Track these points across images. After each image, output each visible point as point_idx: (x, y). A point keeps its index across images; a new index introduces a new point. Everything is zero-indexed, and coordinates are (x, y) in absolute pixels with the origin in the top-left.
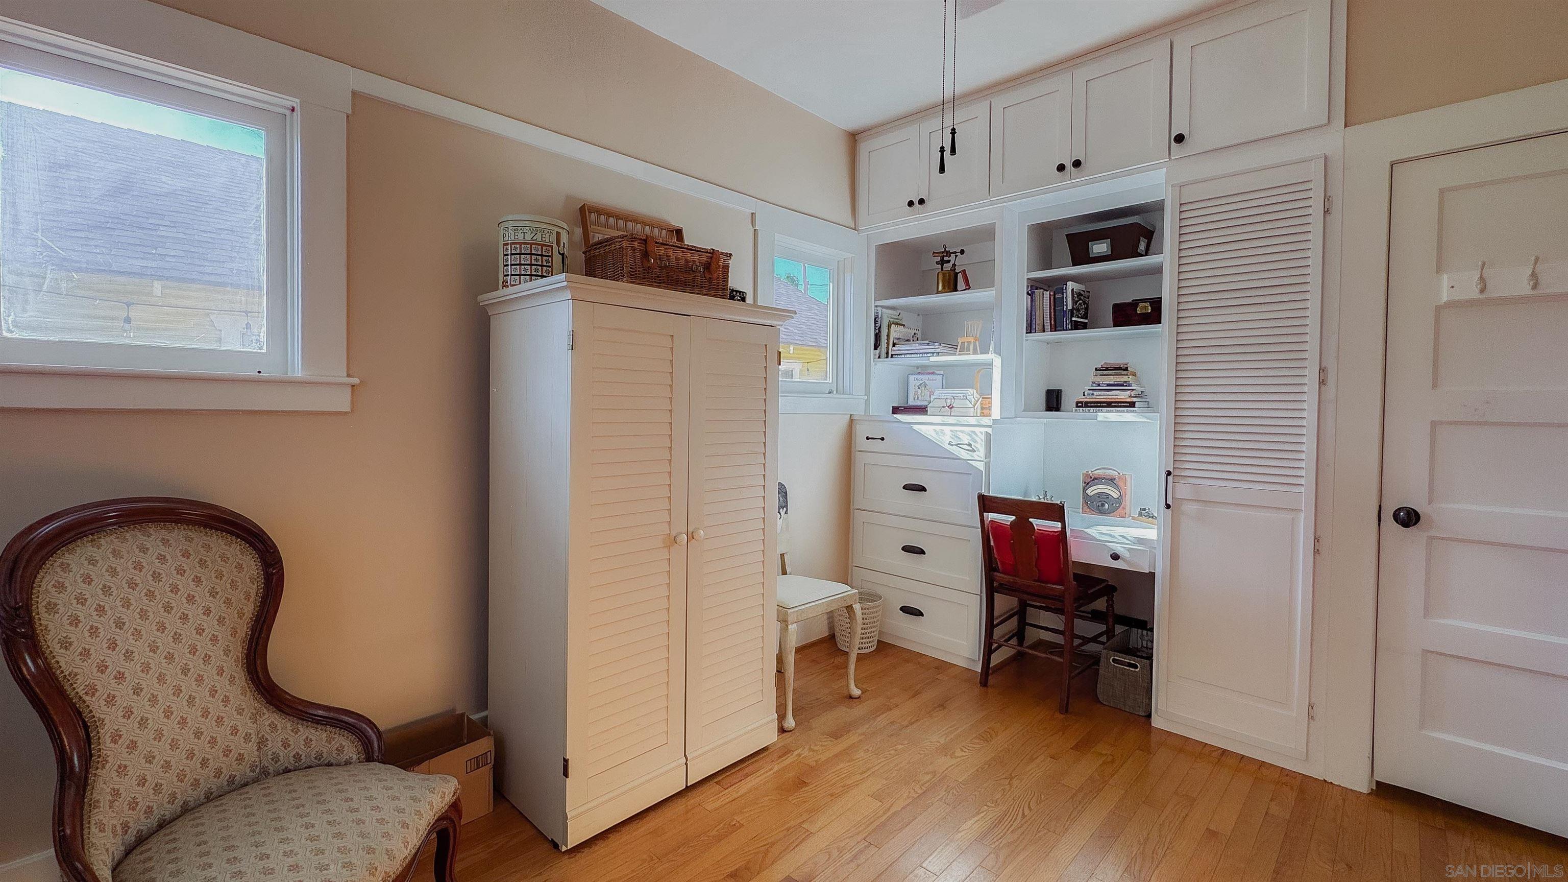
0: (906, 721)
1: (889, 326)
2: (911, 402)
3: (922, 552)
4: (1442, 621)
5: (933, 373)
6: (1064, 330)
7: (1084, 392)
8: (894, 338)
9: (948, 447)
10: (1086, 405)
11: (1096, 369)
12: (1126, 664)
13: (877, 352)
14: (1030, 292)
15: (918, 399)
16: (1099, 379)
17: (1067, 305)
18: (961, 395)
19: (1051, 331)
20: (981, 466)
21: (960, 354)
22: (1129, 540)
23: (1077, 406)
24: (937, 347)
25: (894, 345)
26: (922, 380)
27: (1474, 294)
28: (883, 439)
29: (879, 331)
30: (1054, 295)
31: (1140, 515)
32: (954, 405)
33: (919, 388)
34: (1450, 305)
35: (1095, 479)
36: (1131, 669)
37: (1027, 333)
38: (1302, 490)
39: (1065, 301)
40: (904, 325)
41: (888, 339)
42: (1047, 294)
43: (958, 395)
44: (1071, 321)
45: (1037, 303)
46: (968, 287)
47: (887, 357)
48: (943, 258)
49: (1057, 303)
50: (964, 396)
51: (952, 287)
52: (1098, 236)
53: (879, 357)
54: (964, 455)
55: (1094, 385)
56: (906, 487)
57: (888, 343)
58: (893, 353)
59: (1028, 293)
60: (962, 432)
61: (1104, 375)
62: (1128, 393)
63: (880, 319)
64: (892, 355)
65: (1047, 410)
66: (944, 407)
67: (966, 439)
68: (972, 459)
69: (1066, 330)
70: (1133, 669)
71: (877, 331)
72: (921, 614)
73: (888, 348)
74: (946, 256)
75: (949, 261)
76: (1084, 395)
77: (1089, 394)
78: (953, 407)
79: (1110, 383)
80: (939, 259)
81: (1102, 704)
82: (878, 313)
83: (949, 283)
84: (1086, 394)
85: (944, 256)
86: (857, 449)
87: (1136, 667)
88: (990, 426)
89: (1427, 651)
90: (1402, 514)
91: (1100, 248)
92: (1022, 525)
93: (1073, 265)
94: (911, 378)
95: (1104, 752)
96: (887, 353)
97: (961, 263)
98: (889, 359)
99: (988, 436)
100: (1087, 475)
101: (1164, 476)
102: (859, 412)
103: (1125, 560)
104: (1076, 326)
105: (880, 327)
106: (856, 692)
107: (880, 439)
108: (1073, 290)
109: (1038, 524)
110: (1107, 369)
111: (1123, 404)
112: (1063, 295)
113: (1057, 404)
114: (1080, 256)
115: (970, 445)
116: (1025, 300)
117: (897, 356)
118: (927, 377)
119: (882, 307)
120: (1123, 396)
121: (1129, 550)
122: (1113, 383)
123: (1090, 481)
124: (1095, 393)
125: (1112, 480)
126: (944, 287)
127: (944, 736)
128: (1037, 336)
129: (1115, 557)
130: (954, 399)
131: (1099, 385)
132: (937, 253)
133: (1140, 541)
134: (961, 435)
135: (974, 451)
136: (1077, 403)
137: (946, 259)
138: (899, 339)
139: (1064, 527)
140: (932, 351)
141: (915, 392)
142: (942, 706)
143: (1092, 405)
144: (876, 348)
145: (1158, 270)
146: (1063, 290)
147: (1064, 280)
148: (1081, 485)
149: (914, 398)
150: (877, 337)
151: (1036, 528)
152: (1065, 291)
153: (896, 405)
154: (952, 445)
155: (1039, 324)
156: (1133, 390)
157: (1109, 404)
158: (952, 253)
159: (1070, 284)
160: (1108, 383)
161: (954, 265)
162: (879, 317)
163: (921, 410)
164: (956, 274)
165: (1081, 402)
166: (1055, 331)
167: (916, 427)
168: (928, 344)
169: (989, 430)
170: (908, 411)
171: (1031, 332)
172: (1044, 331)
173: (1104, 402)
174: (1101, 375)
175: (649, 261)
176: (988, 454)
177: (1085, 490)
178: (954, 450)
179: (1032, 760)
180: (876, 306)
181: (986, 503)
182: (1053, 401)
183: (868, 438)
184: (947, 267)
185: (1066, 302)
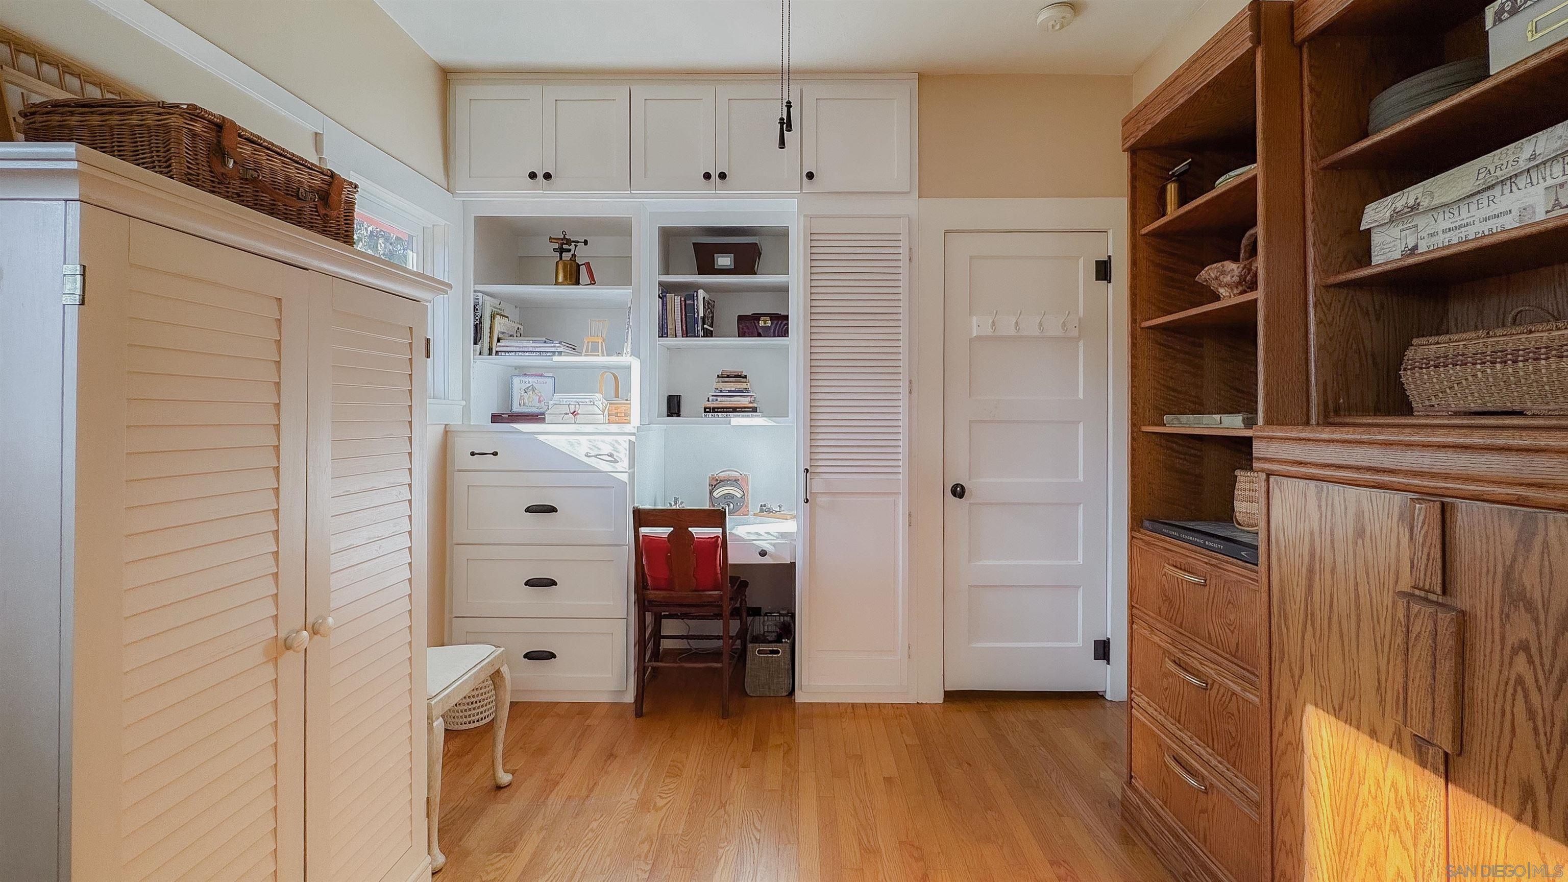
0: (584, 790)
1: (493, 317)
2: (516, 409)
3: (553, 583)
4: (981, 563)
5: (541, 375)
6: (695, 337)
7: (708, 398)
8: (499, 332)
9: (586, 460)
10: (714, 410)
11: (718, 376)
12: (768, 652)
13: (478, 347)
14: (661, 295)
15: (524, 404)
16: (721, 386)
17: (698, 312)
18: (587, 400)
19: (683, 337)
20: (624, 477)
21: (585, 355)
22: (773, 536)
23: (705, 412)
24: (558, 345)
25: (499, 341)
26: (529, 383)
27: (989, 331)
28: (495, 454)
29: (481, 323)
30: (685, 301)
31: (762, 511)
32: (579, 412)
33: (526, 392)
34: (978, 338)
35: (721, 481)
36: (774, 655)
37: (659, 337)
38: (900, 477)
39: (696, 307)
40: (508, 317)
41: (491, 332)
42: (678, 299)
43: (583, 400)
44: (704, 328)
45: (669, 307)
46: (593, 282)
47: (490, 354)
48: (562, 245)
49: (688, 310)
50: (591, 402)
51: (574, 280)
52: (724, 249)
53: (480, 354)
54: (604, 466)
55: (717, 391)
56: (528, 510)
57: (491, 337)
58: (498, 349)
59: (659, 297)
60: (602, 441)
61: (726, 382)
62: (748, 399)
63: (481, 308)
64: (497, 352)
65: (668, 416)
66: (566, 414)
67: (607, 449)
68: (615, 470)
69: (698, 336)
70: (775, 655)
71: (478, 322)
72: (553, 656)
73: (491, 343)
74: (566, 244)
75: (569, 250)
76: (708, 401)
77: (713, 400)
78: (578, 414)
79: (732, 389)
80: (557, 246)
81: (751, 696)
82: (477, 299)
83: (571, 274)
84: (710, 400)
85: (563, 244)
86: (456, 468)
87: (777, 652)
88: (634, 434)
89: (971, 586)
90: (958, 489)
91: (724, 261)
92: (681, 537)
93: (699, 274)
94: (516, 380)
95: (779, 743)
96: (490, 349)
97: (582, 254)
98: (494, 356)
99: (632, 445)
100: (713, 478)
101: (803, 474)
102: (456, 421)
103: (771, 556)
104: (708, 334)
105: (481, 317)
106: (505, 778)
107: (493, 454)
108: (704, 298)
109: (698, 532)
110: (728, 376)
111: (746, 410)
112: (694, 301)
113: (679, 410)
114: (706, 266)
115: (611, 455)
116: (657, 303)
117: (504, 354)
118: (535, 379)
119: (484, 293)
120: (744, 402)
121: (774, 545)
122: (734, 389)
123: (716, 484)
124: (719, 398)
125: (736, 481)
126: (565, 277)
127: (635, 789)
128: (669, 341)
129: (763, 553)
130: (579, 405)
131: (721, 391)
132: (553, 238)
133: (783, 535)
134: (601, 445)
135: (616, 461)
136: (705, 409)
137: (565, 247)
138: (503, 333)
139: (724, 533)
140: (553, 349)
141: (521, 396)
142: (611, 756)
143: (719, 410)
144: (475, 343)
145: (784, 290)
146: (694, 297)
147: (695, 287)
148: (708, 488)
149: (520, 405)
150: (478, 329)
151: (695, 537)
152: (695, 298)
153: (495, 412)
154: (589, 457)
155: (671, 329)
156: (751, 396)
157: (734, 410)
158: (573, 242)
159: (701, 292)
160: (729, 389)
161: (574, 255)
162: (480, 304)
163: (535, 418)
164: (578, 266)
165: (709, 408)
166: (687, 337)
167: (541, 438)
168: (545, 342)
169: (633, 438)
170: (519, 419)
171: (662, 337)
172: (676, 337)
173: (730, 408)
174: (723, 382)
175: (224, 164)
176: (632, 465)
177: (711, 493)
178: (593, 462)
179: (729, 777)
180: (475, 291)
181: (641, 517)
182: (674, 406)
183: (473, 454)
184: (567, 256)
185: (697, 309)
